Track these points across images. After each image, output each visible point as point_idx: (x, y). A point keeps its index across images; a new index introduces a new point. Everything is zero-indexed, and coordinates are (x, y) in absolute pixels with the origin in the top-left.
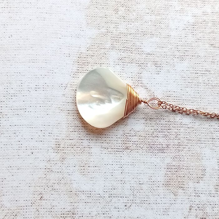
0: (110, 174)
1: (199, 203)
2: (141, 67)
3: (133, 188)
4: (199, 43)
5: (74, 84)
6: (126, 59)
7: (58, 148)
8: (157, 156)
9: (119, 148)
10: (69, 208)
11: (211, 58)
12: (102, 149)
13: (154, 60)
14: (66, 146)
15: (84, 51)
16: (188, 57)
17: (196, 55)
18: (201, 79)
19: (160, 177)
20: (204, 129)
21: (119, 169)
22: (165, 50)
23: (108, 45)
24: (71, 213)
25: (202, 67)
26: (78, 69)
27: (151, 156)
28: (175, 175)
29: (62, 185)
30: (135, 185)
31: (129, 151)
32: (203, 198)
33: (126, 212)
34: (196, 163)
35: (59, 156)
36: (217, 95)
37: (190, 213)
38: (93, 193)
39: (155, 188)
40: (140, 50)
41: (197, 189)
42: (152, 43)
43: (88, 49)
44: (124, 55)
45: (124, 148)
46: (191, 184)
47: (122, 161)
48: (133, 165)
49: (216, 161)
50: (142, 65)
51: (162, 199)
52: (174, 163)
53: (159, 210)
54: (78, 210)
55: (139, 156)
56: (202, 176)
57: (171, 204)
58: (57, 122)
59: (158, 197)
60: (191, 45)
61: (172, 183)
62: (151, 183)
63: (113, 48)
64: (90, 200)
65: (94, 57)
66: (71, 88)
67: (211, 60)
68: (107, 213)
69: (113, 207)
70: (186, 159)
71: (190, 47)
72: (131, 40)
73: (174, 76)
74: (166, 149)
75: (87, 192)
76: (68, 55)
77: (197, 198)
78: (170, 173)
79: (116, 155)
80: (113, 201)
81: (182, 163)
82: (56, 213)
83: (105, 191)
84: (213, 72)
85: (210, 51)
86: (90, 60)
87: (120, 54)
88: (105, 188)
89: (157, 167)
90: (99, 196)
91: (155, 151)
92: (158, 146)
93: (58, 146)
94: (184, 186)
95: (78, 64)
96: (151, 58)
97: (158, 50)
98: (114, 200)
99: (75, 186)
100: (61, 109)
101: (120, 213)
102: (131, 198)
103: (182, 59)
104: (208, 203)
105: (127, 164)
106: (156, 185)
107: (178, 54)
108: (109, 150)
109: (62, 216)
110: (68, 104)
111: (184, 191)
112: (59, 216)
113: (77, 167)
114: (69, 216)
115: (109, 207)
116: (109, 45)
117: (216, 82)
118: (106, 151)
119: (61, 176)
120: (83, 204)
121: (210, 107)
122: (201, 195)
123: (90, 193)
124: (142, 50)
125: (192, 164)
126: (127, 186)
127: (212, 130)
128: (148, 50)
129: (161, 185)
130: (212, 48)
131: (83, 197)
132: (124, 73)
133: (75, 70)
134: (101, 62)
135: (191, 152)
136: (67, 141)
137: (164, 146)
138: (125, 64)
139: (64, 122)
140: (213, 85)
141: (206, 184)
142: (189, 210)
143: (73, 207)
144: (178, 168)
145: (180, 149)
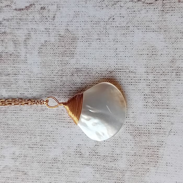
0: (128, 48)
1: (46, 23)
2: (96, 151)
3: (107, 35)
4: (38, 176)
5: (162, 135)
6: (109, 160)
7: (177, 71)
8: (83, 65)
9: (118, 73)
10: (167, 15)
11: (27, 160)
12: (135, 71)
13: (83, 158)
14: (170, 74)
15: (152, 168)
16: (50, 162)
17: (41, 164)
18: (38, 139)
19: (80, 46)
20: (38, 90)
21: (119, 53)
22: (72, 169)
23: (128, 174)
24: (166, 12)
25: (37, 151)
26: (158, 150)
27: (88, 65)
28: (67, 47)
29: (174, 37)
30: (104, 38)
31: (109, 70)
32: (42, 28)
33: (113, 14)
34: (47, 59)
35: (177, 65)
36: (24, 124)
37: (54, 13)
38: (144, 30)
39: (86, 35)
40: (96, 169)
41: (47, 35)
42: (84, 176)
43: (148, 170)
44: (111, 164)
45: (114, 73)
46: (52, 40)
47: (116, 60)
48: (106, 57)
49: (28, 61)
50: (95, 154)
51: (79, 26)
52: (67, 59)
53: (83, 16)
54: (159, 14)
55: (100, 65)
56: (42, 47)
57: (71, 21)
58: (179, 97)
59: (84, 28)
60: (46, 174)
61: (70, 40)
62: (89, 40)
63: (123, 172)
64: (147, 24)
65: (142, 162)
66: (165, 130)
67: (28, 158)
68: (131, 12)
69: (125, 18)
70: (56, 62)
71: (47, 171)
72: (104, 180)
73: (63, 143)
74: (74, 72)
75: (149, 30)
76: (168, 164)
77: (48, 28)
78: (72, 50)
79: (121, 66)
80: (125, 23)
81: (60, 59)
82: (179, 11)
83: (132, 32)
84: (26, 146)
85: (27, 168)
86: (146, 160)
87: (116, 166)
88: (132, 35)
89: (83, 55)
90: (138, 28)
91: (84, 70)
92: (81, 75)
93: (178, 74)
94: (59, 38)
95: (157, 155)
96: (85, 161)
97: (78, 169)
98: (124, 24)
99: (162, 37)
100: (175, 110)
101: (119, 13)
102: (108, 26)
103: (55, 160)
104: (38, 23)
105: (111, 58)
106: (85, 38)
107: (59, 165)
108: (128, 70)
109: (173, 9)
110: (168, 115)
111: (59, 33)
112: (177, 9)
113: (159, 53)
114: (167, 9)
115: (129, 18)
116: (126, 174)
117: (24, 136)
118: (132, 69)
119: (175, 45)
120: (154, 20)
121: (31, 112)
122: (44, 30)
123: (147, 30)
124: (94, 169)
125: (50, 58)
126: (111, 37)
127: (30, 90)
128: (88, 169)
129: (80, 38)
130: (26, 171)
131: (153, 26)
132: (112, 145)
133: (161, 150)
134: (135, 157)
135: (51, 69)
136: (168, 78)
137: (76, 75)
138: (111, 155)
139: (172, 97)
140: (26, 134)
141: (39, 40)
142: (56, 16)
143: (163, 17)
144: (63, 54)
145: (61, 72)
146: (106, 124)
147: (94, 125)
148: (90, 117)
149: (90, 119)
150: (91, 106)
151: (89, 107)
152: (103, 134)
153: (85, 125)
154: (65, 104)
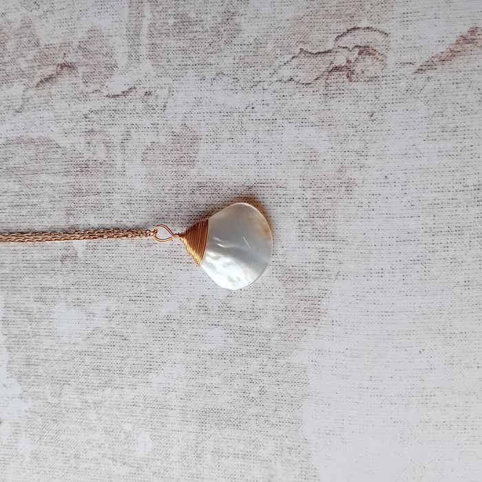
0: (275, 151)
1: (152, 115)
2: (228, 305)
3: (243, 133)
4: (143, 342)
5: (325, 280)
6: (248, 317)
7: (348, 185)
8: (208, 177)
9: (261, 188)
10: (333, 102)
11: (127, 320)
12: (285, 185)
13: (209, 316)
14: (337, 189)
15: (310, 329)
16: (161, 321)
17: (148, 324)
18: (143, 288)
19: (204, 148)
20: (142, 216)
21: (261, 159)
22: (192, 332)
23: (275, 338)
24: (330, 96)
25: (142, 306)
26: (319, 303)
27: (216, 177)
28: (185, 152)
29: (342, 134)
30: (239, 137)
31: (247, 184)
32: (146, 122)
33: (252, 100)
34: (154, 169)
35: (347, 175)
36: (122, 266)
37: (165, 101)
38: (298, 124)
39: (212, 133)
40: (228, 331)
41: (154, 133)
42: (211, 342)
43: (305, 332)
44: (252, 324)
45: (254, 189)
46: (163, 140)
47: (257, 170)
48: (242, 165)
49: (127, 173)
50: (226, 309)
51: (202, 119)
52: (185, 168)
53: (208, 104)
54: (320, 100)
55: (233, 178)
56: (147, 151)
57: (190, 112)
58: (351, 223)
59: (208, 122)
60: (154, 339)
61: (188, 141)
62: (217, 140)
63: (268, 335)
64: (303, 114)
65: (297, 320)
66: (329, 273)
67: (128, 317)
68: (279, 97)
69: (270, 106)
70: (168, 174)
71: (157, 335)
72: (241, 347)
73: (180, 293)
74: (195, 188)
75: (306, 124)
76: (334, 323)
77: (156, 122)
78: (191, 155)
79: (265, 178)
80: (271, 114)
81: (174, 170)
82: (350, 95)
83: (281, 128)
84: (126, 298)
85: (129, 331)
86: (302, 316)
87: (258, 326)
88: (281, 132)
89: (208, 163)
90: (290, 121)
91: (210, 185)
92: (206, 192)
93: (348, 188)
94: (173, 137)
95: (319, 310)
96: (213, 320)
97: (202, 331)
98: (268, 116)
99: (324, 134)
100: (344, 242)
101: (261, 99)
102: (245, 119)
103: (169, 318)
104: (140, 115)
105: (250, 166)
106: (211, 137)
107: (175, 326)
108: (275, 185)
109: (342, 92)
110: (334, 250)
111: (173, 130)
112: (347, 91)
113: (321, 159)
114: (333, 92)
115: (276, 106)
116: (273, 338)
117: (122, 284)
118: (281, 183)
119: (344, 146)
120: (313, 109)
121: (132, 248)
122: (150, 126)
123: (303, 124)
124: (225, 331)
125: (160, 168)
126: (250, 135)
127: (130, 216)
128: (218, 332)
129: (204, 137)
130: (126, 334)
131: (312, 118)
132: (252, 296)
133: (324, 302)
134: (286, 312)
135: (161, 185)
136: (335, 196)
137: (198, 192)
138: (251, 311)
139: (340, 223)
140: (126, 281)
141: (142, 140)
142: (167, 105)
143: (326, 104)
144: (179, 162)
145: (176, 188)
146: (243, 265)
147: (225, 267)
148: (219, 255)
149: (219, 258)
150: (220, 239)
151: (217, 239)
152: (239, 279)
153: (212, 266)
154: (181, 235)
